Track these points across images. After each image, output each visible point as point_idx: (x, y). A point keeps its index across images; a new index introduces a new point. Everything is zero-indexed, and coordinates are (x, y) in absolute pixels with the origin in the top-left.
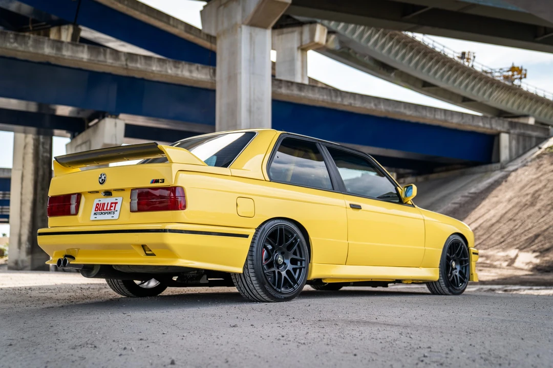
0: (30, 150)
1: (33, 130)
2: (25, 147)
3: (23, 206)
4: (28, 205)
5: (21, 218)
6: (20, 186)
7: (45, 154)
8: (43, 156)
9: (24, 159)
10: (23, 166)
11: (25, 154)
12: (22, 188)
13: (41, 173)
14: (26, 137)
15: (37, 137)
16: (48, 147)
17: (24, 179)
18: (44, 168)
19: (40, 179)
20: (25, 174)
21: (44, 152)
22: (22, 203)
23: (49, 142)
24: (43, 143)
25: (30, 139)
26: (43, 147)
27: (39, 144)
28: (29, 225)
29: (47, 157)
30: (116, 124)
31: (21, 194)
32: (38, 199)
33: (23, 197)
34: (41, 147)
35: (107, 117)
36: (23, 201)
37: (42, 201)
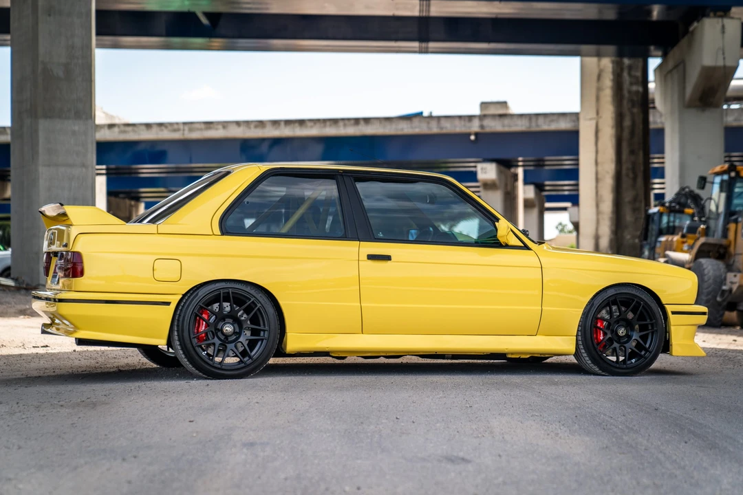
0: (608, 82)
1: (611, 49)
2: (599, 77)
3: (600, 185)
4: (608, 182)
5: (597, 206)
6: (593, 149)
7: (634, 88)
8: (630, 92)
9: (598, 99)
10: (598, 113)
11: (599, 90)
12: (597, 152)
13: (627, 122)
14: (599, 61)
15: (618, 59)
16: (639, 74)
17: (600, 134)
18: (632, 114)
19: (626, 134)
20: (600, 126)
21: (631, 84)
22: (597, 180)
23: (640, 64)
24: (630, 68)
25: (607, 63)
26: (630, 74)
27: (622, 70)
28: (611, 219)
29: (637, 92)
30: (723, 27)
31: (597, 163)
32: (624, 172)
33: (600, 168)
34: (625, 74)
35: (707, 16)
36: (599, 176)
37: (631, 175)
